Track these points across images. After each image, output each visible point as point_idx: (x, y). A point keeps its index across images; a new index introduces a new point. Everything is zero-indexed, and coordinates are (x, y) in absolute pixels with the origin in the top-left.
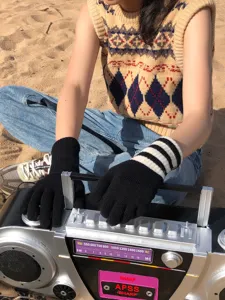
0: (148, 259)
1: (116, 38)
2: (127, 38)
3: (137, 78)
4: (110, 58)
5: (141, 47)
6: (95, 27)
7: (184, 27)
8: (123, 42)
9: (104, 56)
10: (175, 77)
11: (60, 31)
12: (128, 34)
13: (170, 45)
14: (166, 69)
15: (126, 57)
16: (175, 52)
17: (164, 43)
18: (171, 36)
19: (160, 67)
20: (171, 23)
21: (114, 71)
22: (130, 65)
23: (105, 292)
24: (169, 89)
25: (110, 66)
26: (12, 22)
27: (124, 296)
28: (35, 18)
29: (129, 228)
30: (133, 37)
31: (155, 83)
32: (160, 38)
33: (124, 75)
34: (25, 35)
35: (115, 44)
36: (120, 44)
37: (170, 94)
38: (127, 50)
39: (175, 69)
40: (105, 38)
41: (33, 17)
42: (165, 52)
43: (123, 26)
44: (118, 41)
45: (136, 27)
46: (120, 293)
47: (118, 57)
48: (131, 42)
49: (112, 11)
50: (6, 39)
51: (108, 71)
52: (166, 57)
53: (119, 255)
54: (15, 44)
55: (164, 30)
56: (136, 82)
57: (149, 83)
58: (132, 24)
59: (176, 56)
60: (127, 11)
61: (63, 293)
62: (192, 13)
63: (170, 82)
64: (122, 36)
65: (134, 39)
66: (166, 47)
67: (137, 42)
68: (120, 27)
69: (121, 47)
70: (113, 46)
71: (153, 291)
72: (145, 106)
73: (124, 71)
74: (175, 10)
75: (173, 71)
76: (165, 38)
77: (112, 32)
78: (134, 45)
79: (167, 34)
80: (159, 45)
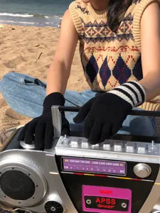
0: (122, 172)
1: (90, 30)
2: (99, 30)
3: (106, 59)
4: (86, 46)
5: (109, 36)
6: (75, 24)
7: (140, 15)
8: (95, 32)
9: (82, 46)
10: (135, 55)
11: (48, 57)
12: (99, 26)
13: (130, 31)
14: (128, 49)
15: (97, 44)
16: (134, 35)
17: (126, 30)
18: (131, 23)
19: (124, 48)
20: (130, 14)
21: (88, 56)
22: (101, 50)
23: (87, 206)
24: (130, 65)
25: (86, 52)
26: (14, 53)
27: (103, 208)
28: (30, 50)
29: (106, 146)
30: (102, 28)
31: (120, 59)
32: (123, 25)
33: (96, 59)
34: (23, 59)
35: (89, 34)
36: (93, 34)
37: (131, 69)
38: (99, 39)
39: (135, 48)
40: (83, 32)
41: (28, 50)
42: (127, 36)
43: (95, 21)
44: (92, 32)
45: (105, 20)
46: (100, 206)
47: (92, 44)
48: (102, 32)
49: (87, 12)
50: (10, 62)
51: (85, 56)
52: (128, 40)
53: (98, 170)
54: (16, 65)
55: (125, 20)
56: (105, 62)
57: (115, 60)
58: (102, 18)
59: (135, 38)
60: (98, 10)
61: (53, 209)
62: (145, 5)
63: (131, 59)
64: (94, 28)
65: (104, 30)
66: (127, 32)
67: (105, 32)
68: (93, 22)
69: (94, 36)
70: (88, 36)
71: (127, 202)
72: (112, 79)
73: (96, 55)
74: (133, 4)
75: (133, 50)
76: (126, 25)
77: (87, 26)
78: (104, 34)
79: (128, 22)
80: (122, 30)
